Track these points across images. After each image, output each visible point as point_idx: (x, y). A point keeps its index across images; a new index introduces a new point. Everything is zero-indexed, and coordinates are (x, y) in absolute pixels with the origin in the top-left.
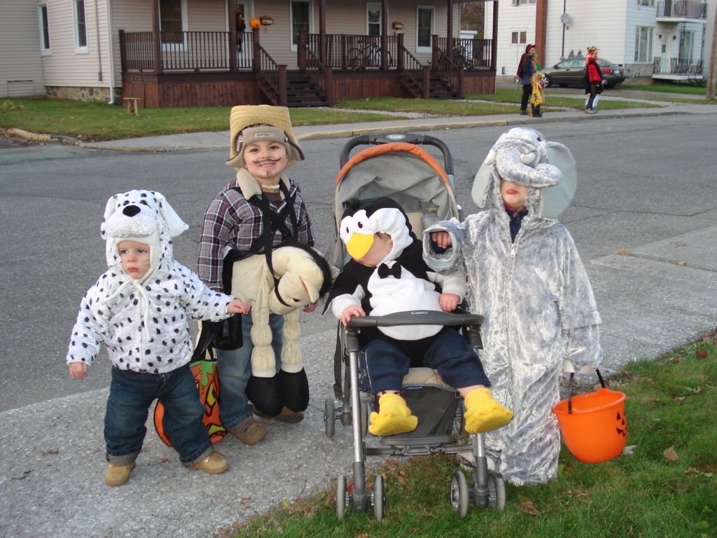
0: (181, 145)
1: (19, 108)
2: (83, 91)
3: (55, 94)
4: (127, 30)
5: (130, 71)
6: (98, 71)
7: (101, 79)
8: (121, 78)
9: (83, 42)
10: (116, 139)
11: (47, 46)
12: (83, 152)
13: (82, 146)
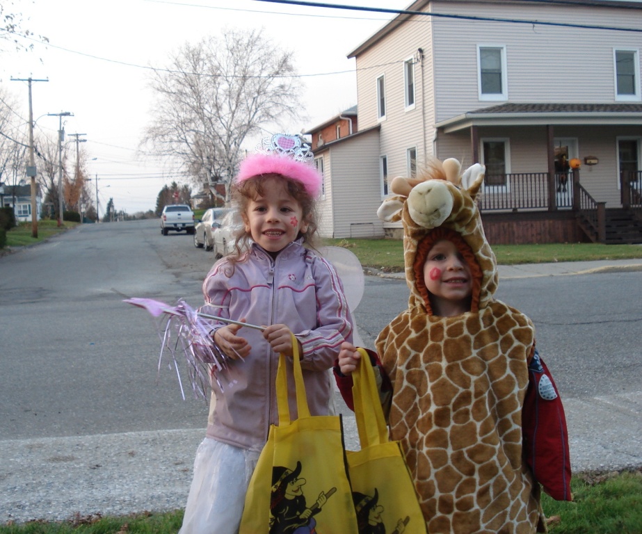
1: (352, 247)
3: (392, 235)
11: (386, 193)
12: (380, 281)
13: (382, 275)
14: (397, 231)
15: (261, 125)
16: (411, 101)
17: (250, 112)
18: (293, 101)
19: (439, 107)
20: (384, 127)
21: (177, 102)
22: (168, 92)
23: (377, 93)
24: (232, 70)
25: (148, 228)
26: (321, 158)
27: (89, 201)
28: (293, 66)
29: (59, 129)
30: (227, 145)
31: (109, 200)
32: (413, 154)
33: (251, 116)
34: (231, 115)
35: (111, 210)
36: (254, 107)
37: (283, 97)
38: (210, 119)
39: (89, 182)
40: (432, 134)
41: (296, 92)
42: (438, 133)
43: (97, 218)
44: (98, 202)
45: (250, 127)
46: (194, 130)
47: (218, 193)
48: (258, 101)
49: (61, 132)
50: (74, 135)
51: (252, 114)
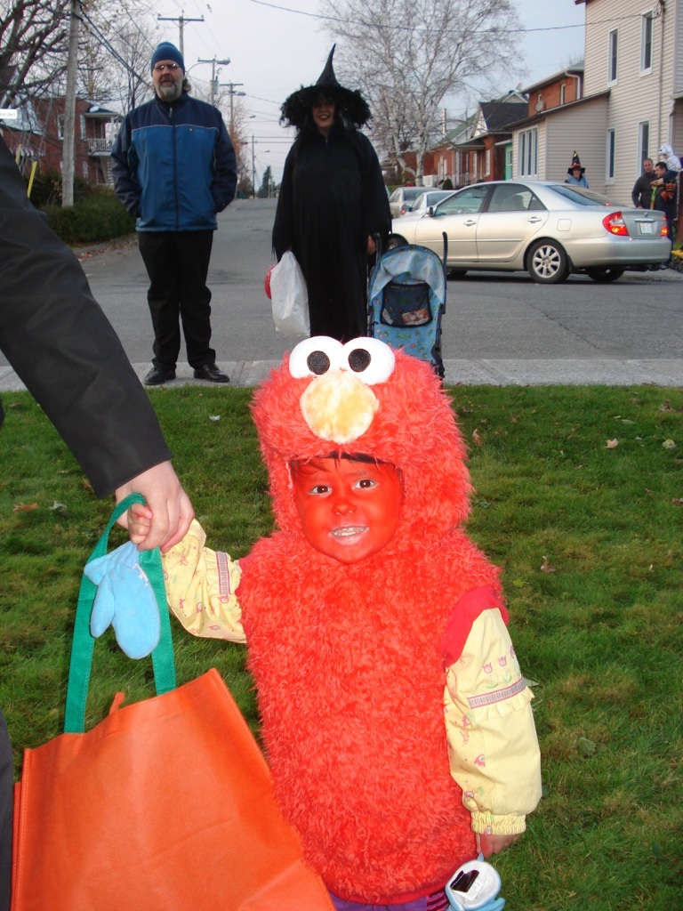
11: (612, 175)
15: (466, 79)
16: (648, 64)
17: (452, 62)
18: (508, 48)
20: (614, 93)
21: (360, 48)
22: (349, 35)
23: (608, 50)
24: (431, 8)
26: (535, 129)
27: (244, 171)
28: (510, 3)
29: (211, 79)
30: (422, 105)
31: (266, 169)
32: (646, 128)
33: (454, 67)
34: (427, 66)
35: (270, 183)
36: (457, 57)
37: (495, 44)
38: (401, 71)
39: (244, 146)
40: (669, 106)
41: (511, 37)
42: (676, 105)
43: (253, 193)
44: (254, 172)
45: (452, 83)
46: (380, 85)
47: (407, 166)
48: (463, 48)
49: (214, 82)
50: (228, 85)
51: (454, 65)
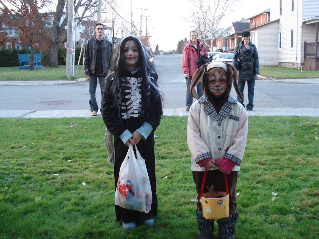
0: (307, 82)
1: (264, 69)
2: (290, 64)
3: (282, 65)
4: (307, 42)
5: (307, 57)
6: (296, 57)
7: (296, 60)
8: (303, 59)
9: (292, 46)
10: (286, 79)
11: (280, 47)
12: (274, 82)
13: (275, 80)
14: (284, 63)
16: (293, 10)
19: (304, 9)
20: (281, 20)
21: (192, 5)
23: (279, 6)
25: (177, 58)
26: (254, 32)
30: (213, 24)
31: (157, 45)
32: (292, 32)
34: (215, 11)
35: (157, 49)
36: (225, 7)
38: (206, 12)
40: (300, 25)
42: (303, 24)
44: (153, 46)
45: (223, 16)
47: (208, 44)
48: (227, 4)
49: (141, 16)
51: (224, 10)
